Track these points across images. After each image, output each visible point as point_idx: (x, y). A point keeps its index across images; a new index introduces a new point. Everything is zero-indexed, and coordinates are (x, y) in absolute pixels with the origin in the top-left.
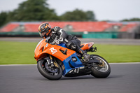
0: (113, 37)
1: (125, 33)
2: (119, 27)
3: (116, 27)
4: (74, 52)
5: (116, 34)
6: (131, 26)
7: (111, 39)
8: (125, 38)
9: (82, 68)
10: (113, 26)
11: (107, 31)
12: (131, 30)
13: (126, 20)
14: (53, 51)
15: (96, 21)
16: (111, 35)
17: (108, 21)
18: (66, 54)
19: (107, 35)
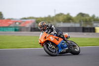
0: (16, 30)
1: (24, 27)
2: (20, 23)
3: (17, 23)
4: (62, 39)
5: (17, 28)
6: (28, 22)
7: (14, 32)
8: (24, 31)
9: (67, 48)
10: (16, 22)
11: (11, 26)
12: (28, 25)
13: (25, 19)
14: (52, 38)
15: (4, 19)
16: (14, 29)
17: (12, 19)
18: (58, 40)
19: (11, 29)
